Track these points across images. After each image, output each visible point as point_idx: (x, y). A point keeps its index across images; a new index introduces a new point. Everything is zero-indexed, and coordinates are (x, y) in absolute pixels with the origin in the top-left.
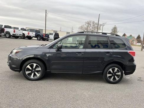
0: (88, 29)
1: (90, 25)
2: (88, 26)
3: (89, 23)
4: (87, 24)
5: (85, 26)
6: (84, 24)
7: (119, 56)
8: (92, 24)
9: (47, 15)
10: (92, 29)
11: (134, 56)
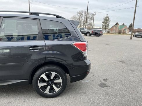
0: (81, 19)
1: (82, 14)
2: (80, 17)
3: (81, 13)
4: (79, 14)
5: (78, 17)
6: (76, 14)
7: (55, 52)
8: (84, 14)
9: (30, 4)
10: (84, 19)
11: (85, 50)
